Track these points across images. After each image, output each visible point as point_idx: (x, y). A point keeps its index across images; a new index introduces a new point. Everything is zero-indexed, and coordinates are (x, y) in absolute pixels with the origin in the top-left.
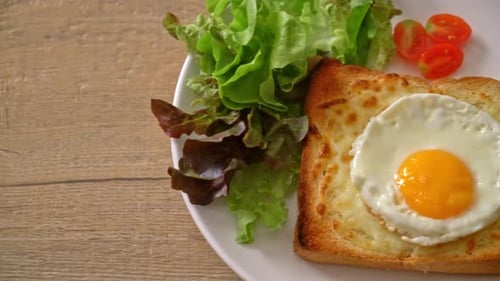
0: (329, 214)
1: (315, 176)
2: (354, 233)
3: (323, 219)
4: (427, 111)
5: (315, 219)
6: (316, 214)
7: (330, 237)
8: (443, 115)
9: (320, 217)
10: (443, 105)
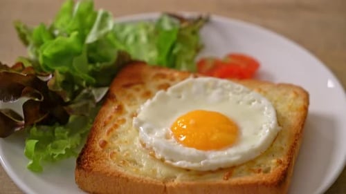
0: (109, 148)
1: (105, 124)
2: (128, 162)
3: (103, 151)
4: (208, 91)
5: (96, 150)
6: (98, 146)
7: (105, 163)
8: (222, 93)
9: (101, 149)
10: (222, 86)
